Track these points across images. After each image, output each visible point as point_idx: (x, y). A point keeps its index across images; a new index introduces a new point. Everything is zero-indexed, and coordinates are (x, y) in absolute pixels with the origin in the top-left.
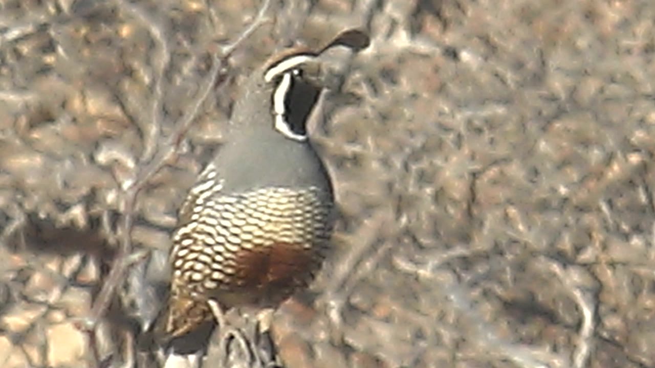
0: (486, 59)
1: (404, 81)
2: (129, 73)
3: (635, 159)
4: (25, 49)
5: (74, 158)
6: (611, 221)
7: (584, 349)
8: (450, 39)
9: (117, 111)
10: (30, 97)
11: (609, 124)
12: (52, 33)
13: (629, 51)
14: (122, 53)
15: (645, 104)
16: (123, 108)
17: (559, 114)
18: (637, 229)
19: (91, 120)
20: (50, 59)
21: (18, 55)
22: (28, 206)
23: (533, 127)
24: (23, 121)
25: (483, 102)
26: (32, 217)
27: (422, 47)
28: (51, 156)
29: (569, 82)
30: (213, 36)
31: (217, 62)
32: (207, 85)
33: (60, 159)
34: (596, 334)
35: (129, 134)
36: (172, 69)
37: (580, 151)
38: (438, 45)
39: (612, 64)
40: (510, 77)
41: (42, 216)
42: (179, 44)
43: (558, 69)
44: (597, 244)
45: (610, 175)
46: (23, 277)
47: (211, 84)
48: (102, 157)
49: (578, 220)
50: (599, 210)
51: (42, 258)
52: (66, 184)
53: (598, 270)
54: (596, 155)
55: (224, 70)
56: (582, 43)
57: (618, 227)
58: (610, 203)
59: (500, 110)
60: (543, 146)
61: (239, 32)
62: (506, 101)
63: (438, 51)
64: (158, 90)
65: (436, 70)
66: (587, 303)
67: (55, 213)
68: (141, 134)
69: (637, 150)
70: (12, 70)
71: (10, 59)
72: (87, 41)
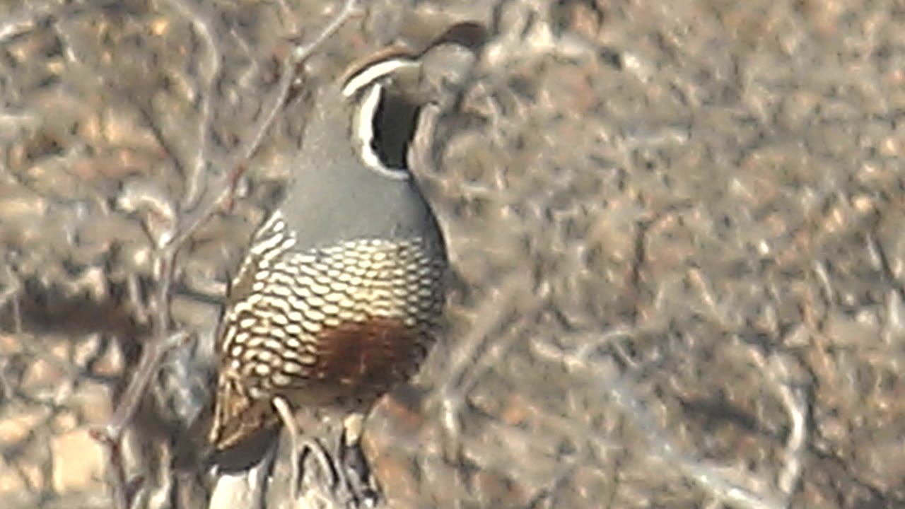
0: (659, 65)
1: (545, 94)
2: (166, 84)
3: (862, 204)
4: (20, 53)
5: (90, 204)
6: (830, 293)
7: (792, 468)
8: (608, 37)
9: (148, 138)
10: (29, 119)
11: (828, 156)
12: (58, 28)
13: (856, 55)
14: (155, 58)
15: (876, 127)
16: (158, 134)
17: (761, 140)
18: (867, 301)
19: (111, 151)
21: (12, 62)
22: (24, 268)
23: (722, 161)
24: (19, 152)
25: (655, 125)
26: (30, 283)
27: (570, 48)
28: (57, 200)
29: (773, 98)
30: (280, 33)
31: (288, 71)
32: (275, 101)
33: (70, 204)
34: (809, 446)
35: (164, 171)
36: (223, 82)
37: (789, 194)
38: (593, 44)
39: (830, 73)
40: (692, 91)
41: (45, 281)
42: (233, 44)
43: (758, 80)
44: (812, 323)
45: (830, 227)
46: (18, 366)
47: (280, 101)
48: (127, 202)
49: (784, 290)
50: (814, 274)
51: (46, 340)
52: (77, 239)
53: (811, 357)
54: (808, 199)
55: (298, 81)
56: (791, 45)
57: (839, 301)
58: (829, 267)
59: (680, 138)
60: (737, 186)
61: (320, 28)
62: (688, 125)
63: (592, 55)
64: (206, 109)
65: (589, 80)
66: (798, 404)
67: (63, 279)
68: (181, 169)
69: (864, 190)
72: (107, 39)
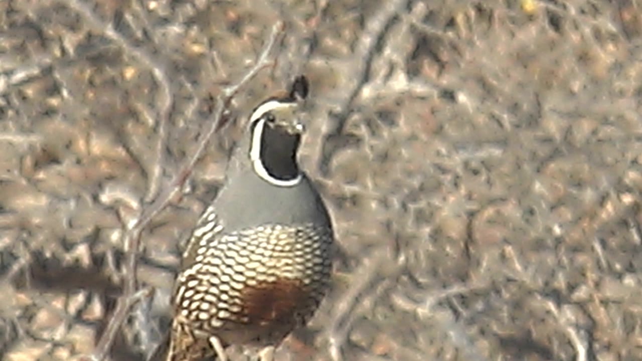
0: (483, 100)
1: (402, 122)
2: (134, 115)
3: (627, 199)
4: (30, 92)
5: (78, 198)
6: (603, 262)
8: (446, 81)
9: (121, 152)
10: (36, 139)
11: (603, 165)
12: (57, 75)
13: (622, 93)
14: (126, 94)
15: (637, 145)
16: (128, 150)
17: (555, 154)
18: (630, 269)
19: (95, 161)
20: (54, 102)
21: (24, 98)
22: (33, 245)
23: (527, 168)
24: (28, 162)
25: (479, 144)
26: (37, 255)
27: (419, 88)
28: (56, 197)
29: (564, 123)
30: (213, 77)
31: (220, 104)
32: (211, 125)
33: (66, 200)
35: (133, 176)
36: (174, 111)
37: (574, 192)
38: (436, 86)
39: (604, 105)
40: (506, 118)
41: (48, 255)
42: (181, 86)
43: (553, 110)
44: (591, 283)
45: (604, 216)
46: (28, 314)
47: (214, 126)
48: (105, 198)
49: (572, 261)
50: (593, 249)
51: (49, 295)
52: (70, 225)
53: (591, 308)
54: (589, 195)
55: (227, 112)
56: (576, 86)
57: (610, 267)
58: (604, 243)
59: (497, 152)
60: (538, 187)
61: (242, 74)
62: (503, 143)
63: (435, 93)
64: (162, 131)
65: (433, 112)
66: (581, 338)
67: (60, 251)
68: (144, 174)
69: (629, 190)
70: (17, 112)
71: (16, 101)
72: (91, 83)
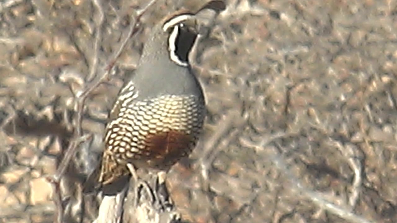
0: (296, 18)
1: (246, 31)
2: (80, 26)
3: (386, 79)
4: (16, 12)
5: (46, 78)
6: (371, 118)
7: (355, 194)
8: (274, 6)
9: (73, 49)
10: (20, 41)
11: (370, 58)
12: (33, 2)
13: (382, 14)
14: (76, 15)
15: (392, 46)
17: (341, 51)
18: (388, 122)
19: (56, 55)
20: (31, 18)
21: (12, 15)
22: (18, 107)
23: (323, 59)
24: (15, 56)
25: (295, 44)
26: (20, 113)
27: (257, 11)
28: (32, 77)
29: (347, 32)
30: (131, 4)
31: (133, 20)
33: (38, 79)
34: (362, 185)
35: (80, 63)
36: (106, 24)
37: (353, 74)
38: (266, 8)
39: (371, 21)
40: (311, 29)
41: (27, 113)
42: (110, 9)
43: (340, 25)
44: (363, 131)
45: (371, 89)
46: (15, 150)
47: (130, 33)
48: (63, 78)
49: (351, 117)
50: (364, 109)
51: (27, 138)
52: (41, 94)
53: (363, 146)
54: (362, 77)
55: (138, 25)
56: (354, 9)
57: (375, 121)
58: (371, 106)
59: (305, 50)
60: (331, 71)
61: (147, 2)
62: (309, 44)
63: (267, 13)
64: (98, 36)
65: (266, 25)
66: (358, 166)
67: (34, 111)
68: (87, 63)
69: (387, 74)
70: (9, 25)
71: (7, 18)
72: (55, 7)
